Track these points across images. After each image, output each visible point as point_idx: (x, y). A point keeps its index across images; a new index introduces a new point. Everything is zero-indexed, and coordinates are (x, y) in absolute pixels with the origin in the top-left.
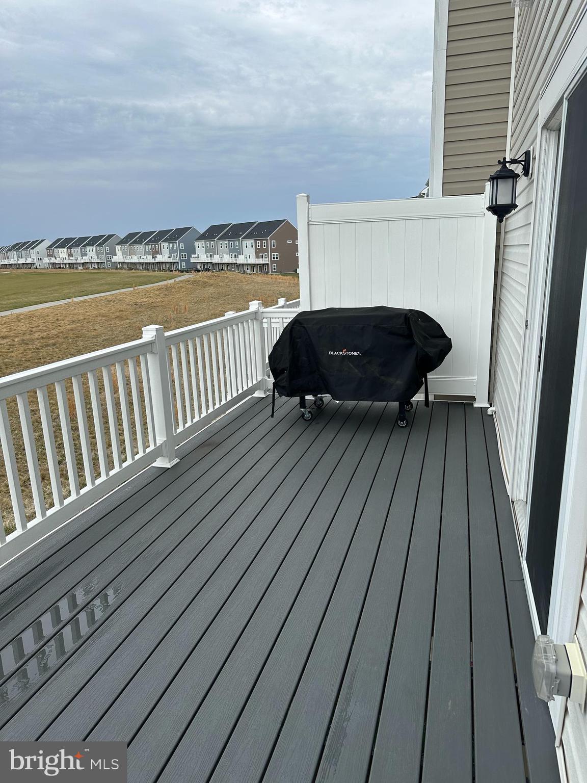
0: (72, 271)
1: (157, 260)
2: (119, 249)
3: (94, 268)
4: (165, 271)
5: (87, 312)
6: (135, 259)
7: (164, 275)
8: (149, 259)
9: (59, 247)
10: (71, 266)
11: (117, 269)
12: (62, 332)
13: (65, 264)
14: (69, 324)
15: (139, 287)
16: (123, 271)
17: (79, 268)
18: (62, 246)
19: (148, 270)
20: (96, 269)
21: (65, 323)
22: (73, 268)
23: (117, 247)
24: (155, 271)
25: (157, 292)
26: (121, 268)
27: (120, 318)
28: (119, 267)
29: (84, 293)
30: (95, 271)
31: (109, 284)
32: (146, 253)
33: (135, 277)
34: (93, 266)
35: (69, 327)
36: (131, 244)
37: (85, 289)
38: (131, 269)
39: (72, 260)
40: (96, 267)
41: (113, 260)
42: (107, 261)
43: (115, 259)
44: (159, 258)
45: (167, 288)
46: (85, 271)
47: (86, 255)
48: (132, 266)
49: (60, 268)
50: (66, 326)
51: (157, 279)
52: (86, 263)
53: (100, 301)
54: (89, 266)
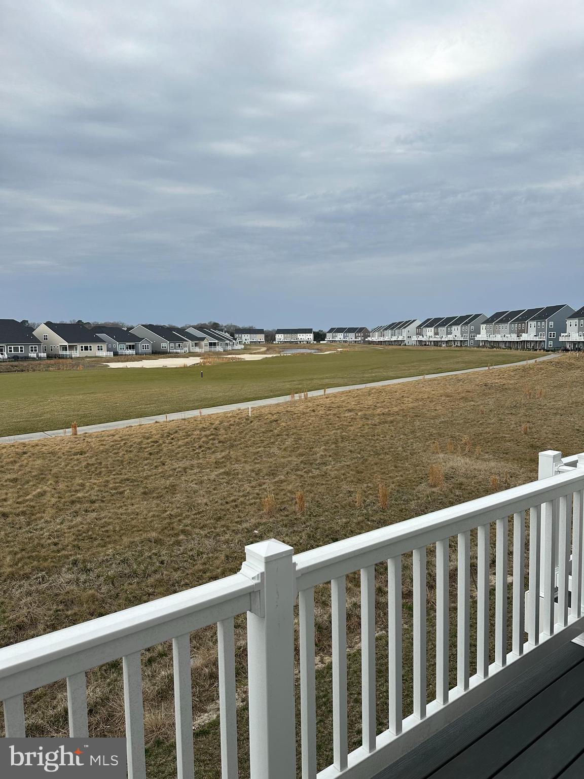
0: (436, 348)
1: (522, 339)
2: (484, 328)
3: (457, 346)
4: (529, 350)
5: (433, 390)
6: (498, 338)
7: (526, 354)
8: (513, 338)
9: (428, 326)
10: (436, 343)
11: (479, 347)
12: (403, 410)
13: (431, 342)
14: (412, 402)
15: (495, 367)
16: (484, 349)
17: (443, 345)
18: (430, 326)
19: (511, 348)
20: (459, 347)
21: (408, 401)
22: (437, 346)
23: (482, 326)
24: (518, 349)
25: (512, 374)
26: (483, 347)
27: (465, 399)
28: (481, 345)
29: (438, 371)
30: (457, 349)
31: (466, 362)
32: (511, 332)
33: (493, 356)
34: (456, 344)
35: (411, 405)
36: (496, 323)
37: (441, 366)
38: (493, 347)
39: (438, 338)
40: (459, 345)
41: (476, 339)
42: (470, 339)
43: (479, 337)
44: (525, 337)
45: (525, 369)
46: (447, 348)
47: (451, 333)
48: (495, 344)
49: (425, 345)
50: (409, 403)
51: (517, 359)
52: (449, 341)
53: (450, 379)
54: (453, 343)
